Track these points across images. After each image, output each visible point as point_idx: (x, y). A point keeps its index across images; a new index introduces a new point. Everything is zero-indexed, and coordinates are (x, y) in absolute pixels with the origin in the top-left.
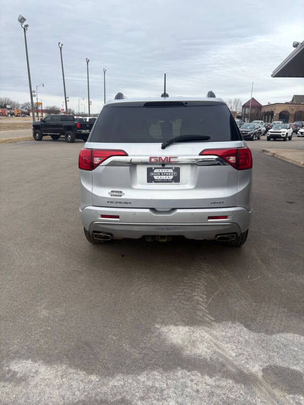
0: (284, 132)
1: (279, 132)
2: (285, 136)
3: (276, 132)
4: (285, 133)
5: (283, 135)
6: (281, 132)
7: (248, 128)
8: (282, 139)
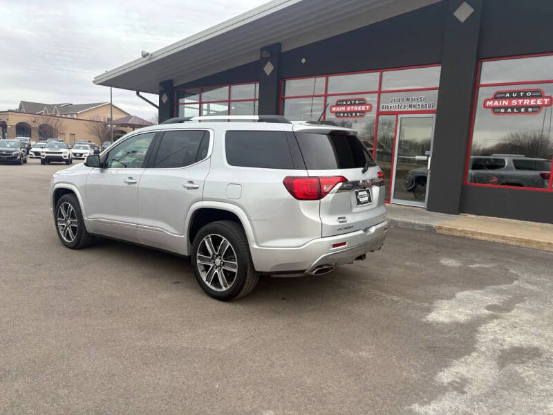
0: (66, 153)
1: (59, 153)
2: (67, 158)
3: (51, 153)
4: (67, 155)
5: (65, 157)
6: (61, 153)
7: (8, 146)
8: (64, 162)
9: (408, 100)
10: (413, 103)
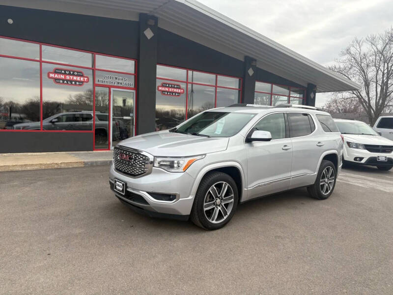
9: (116, 78)
10: (120, 81)
